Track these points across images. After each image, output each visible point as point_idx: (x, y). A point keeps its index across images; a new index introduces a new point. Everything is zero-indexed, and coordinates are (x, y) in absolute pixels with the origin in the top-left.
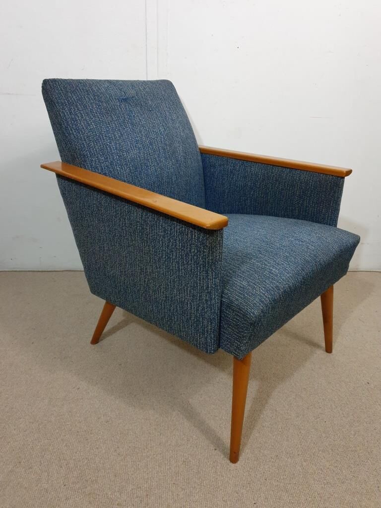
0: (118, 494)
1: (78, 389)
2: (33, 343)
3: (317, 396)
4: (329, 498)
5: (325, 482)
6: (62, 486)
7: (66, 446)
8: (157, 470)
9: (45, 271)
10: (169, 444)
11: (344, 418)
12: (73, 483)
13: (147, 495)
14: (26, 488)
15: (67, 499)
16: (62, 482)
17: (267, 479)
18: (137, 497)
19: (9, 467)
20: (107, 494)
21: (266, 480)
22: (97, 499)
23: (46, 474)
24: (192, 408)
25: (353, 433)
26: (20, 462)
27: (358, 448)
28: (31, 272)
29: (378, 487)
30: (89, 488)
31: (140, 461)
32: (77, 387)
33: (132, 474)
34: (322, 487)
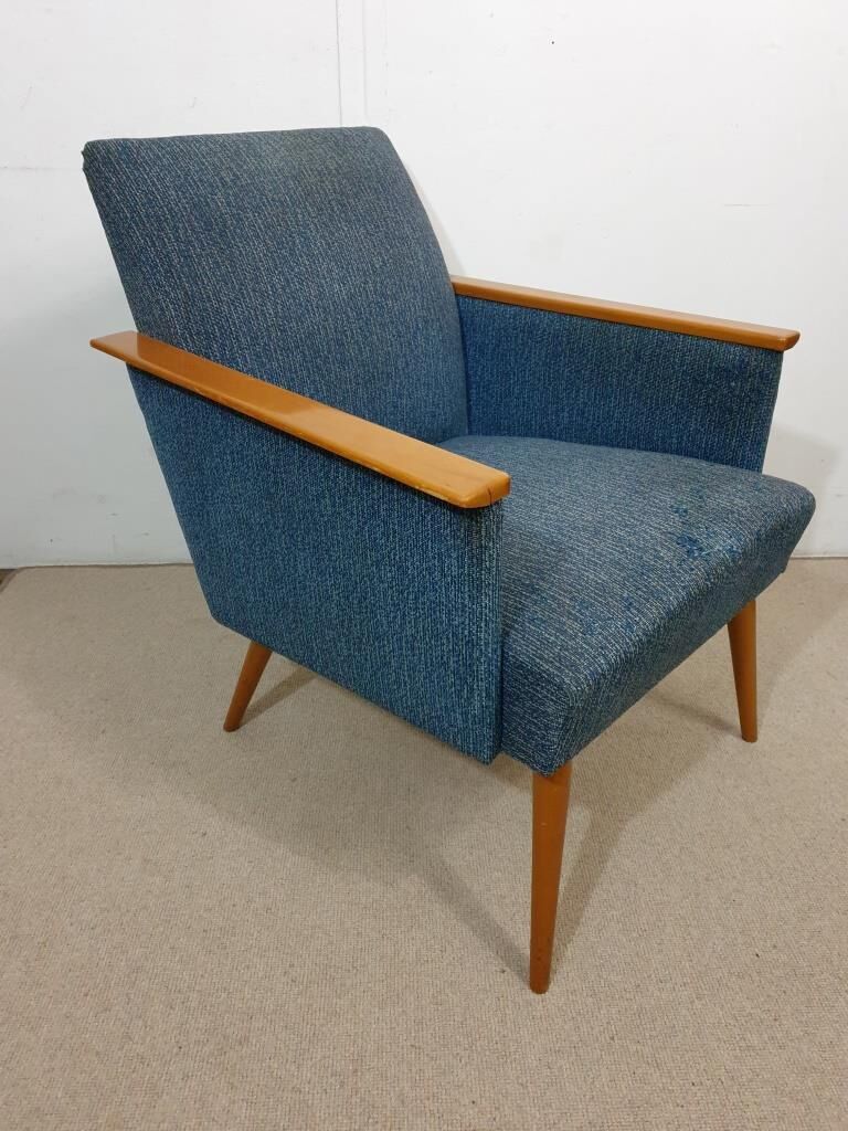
0: (293, 1068)
2: (103, 732)
4: (751, 1081)
5: (742, 1044)
6: (175, 1050)
7: (181, 961)
8: (377, 1015)
9: (124, 566)
10: (401, 958)
11: (787, 902)
12: (197, 1042)
13: (356, 1071)
14: (97, 1053)
15: (186, 1077)
16: (173, 1040)
17: (616, 1038)
18: (334, 1074)
19: (60, 1006)
20: (269, 1067)
21: (612, 1039)
23: (141, 1022)
24: (451, 878)
25: (806, 934)
28: (96, 569)
31: (339, 997)
32: (202, 831)
33: (322, 1025)
34: (736, 1057)
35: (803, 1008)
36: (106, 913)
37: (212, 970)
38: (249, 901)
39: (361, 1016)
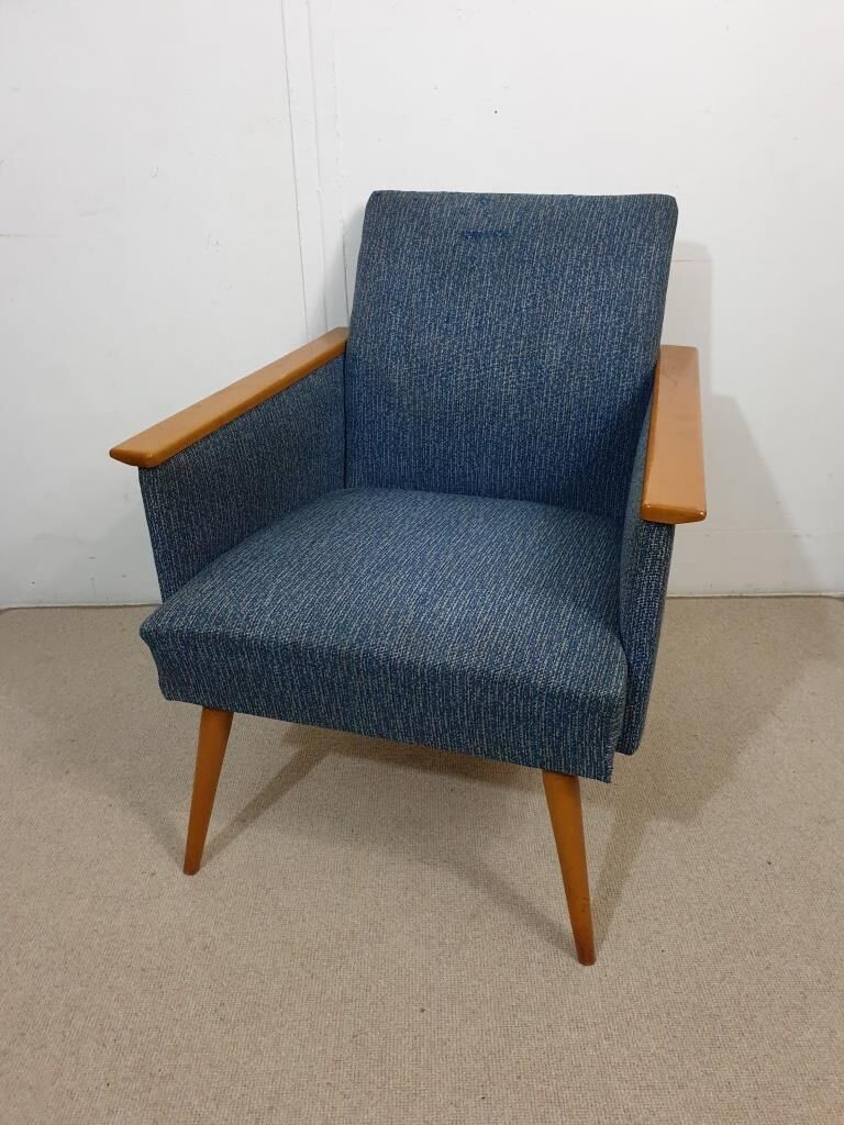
0: (212, 1105)
1: (153, 874)
2: (67, 772)
3: (652, 893)
5: (644, 1084)
6: (103, 1087)
7: (117, 1000)
8: (298, 1053)
9: (104, 607)
10: (327, 997)
12: (125, 1080)
13: (271, 1108)
14: (31, 1088)
15: (110, 1114)
16: (102, 1077)
18: (250, 1112)
20: (190, 1104)
22: (170, 1116)
23: (73, 1059)
25: (718, 976)
26: (23, 1034)
27: (724, 1010)
28: (75, 610)
29: (755, 1099)
30: (155, 1091)
31: (264, 1035)
32: (151, 871)
33: (245, 1063)
34: (636, 1096)
35: (707, 1050)
36: (51, 953)
37: (146, 1009)
38: (189, 940)
39: (283, 1054)
